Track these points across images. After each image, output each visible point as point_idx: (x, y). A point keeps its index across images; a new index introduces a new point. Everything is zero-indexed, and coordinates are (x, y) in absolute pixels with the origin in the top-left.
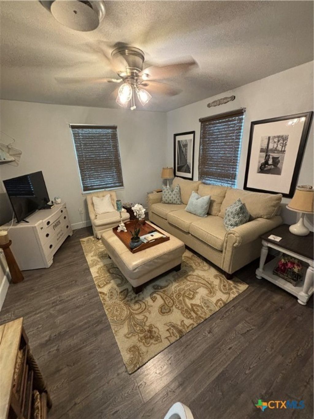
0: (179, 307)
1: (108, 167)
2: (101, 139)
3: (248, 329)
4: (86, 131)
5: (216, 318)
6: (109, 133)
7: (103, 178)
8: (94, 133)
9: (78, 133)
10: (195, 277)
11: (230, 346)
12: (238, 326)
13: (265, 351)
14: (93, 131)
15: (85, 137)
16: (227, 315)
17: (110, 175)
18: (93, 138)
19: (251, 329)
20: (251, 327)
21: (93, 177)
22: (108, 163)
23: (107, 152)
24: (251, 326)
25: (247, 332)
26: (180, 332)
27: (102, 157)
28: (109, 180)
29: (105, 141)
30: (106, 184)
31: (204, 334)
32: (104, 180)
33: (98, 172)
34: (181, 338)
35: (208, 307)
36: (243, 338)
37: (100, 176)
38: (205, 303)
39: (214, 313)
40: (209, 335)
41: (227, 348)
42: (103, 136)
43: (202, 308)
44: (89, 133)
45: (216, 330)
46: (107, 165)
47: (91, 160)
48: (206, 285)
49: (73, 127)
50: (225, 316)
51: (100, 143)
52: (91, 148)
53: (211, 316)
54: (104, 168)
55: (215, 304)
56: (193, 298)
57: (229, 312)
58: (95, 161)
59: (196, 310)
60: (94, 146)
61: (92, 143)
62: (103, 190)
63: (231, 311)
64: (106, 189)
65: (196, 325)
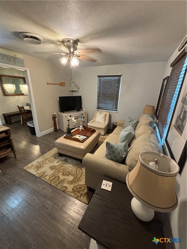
0: (56, 172)
1: (111, 99)
2: (111, 83)
3: (48, 208)
4: (105, 78)
5: (53, 189)
6: (116, 79)
7: (107, 104)
8: (108, 79)
9: (101, 80)
10: (81, 172)
11: (36, 199)
12: (49, 201)
13: (34, 220)
14: (108, 78)
15: (103, 82)
16: (56, 194)
17: (111, 104)
18: (107, 82)
19: (48, 209)
20: (49, 209)
21: (102, 103)
22: (112, 96)
23: (113, 90)
24: (51, 209)
25: (46, 207)
26: (41, 176)
27: (109, 93)
28: (110, 106)
29: (113, 84)
30: (108, 108)
31: (42, 186)
32: (107, 105)
33: (105, 101)
34: (39, 178)
35: (59, 183)
36: (42, 205)
37: (106, 103)
38: (61, 181)
39: (56, 187)
40: (41, 188)
41: (34, 198)
42: (112, 81)
43: (58, 181)
44: (105, 80)
45: (45, 191)
46: (111, 97)
47: (103, 93)
48: (76, 179)
49: (99, 76)
50: (55, 193)
51: (110, 85)
52: (105, 87)
53: (53, 186)
54: (109, 99)
55: (63, 186)
56: (64, 175)
57: (58, 195)
58: (105, 95)
59: (56, 178)
60: (106, 86)
61: (106, 85)
62: (106, 110)
63: (59, 196)
64: (107, 111)
65: (46, 181)
